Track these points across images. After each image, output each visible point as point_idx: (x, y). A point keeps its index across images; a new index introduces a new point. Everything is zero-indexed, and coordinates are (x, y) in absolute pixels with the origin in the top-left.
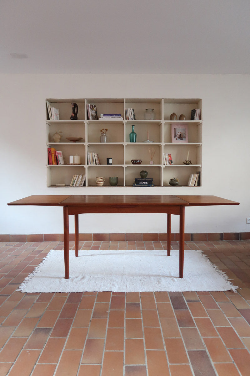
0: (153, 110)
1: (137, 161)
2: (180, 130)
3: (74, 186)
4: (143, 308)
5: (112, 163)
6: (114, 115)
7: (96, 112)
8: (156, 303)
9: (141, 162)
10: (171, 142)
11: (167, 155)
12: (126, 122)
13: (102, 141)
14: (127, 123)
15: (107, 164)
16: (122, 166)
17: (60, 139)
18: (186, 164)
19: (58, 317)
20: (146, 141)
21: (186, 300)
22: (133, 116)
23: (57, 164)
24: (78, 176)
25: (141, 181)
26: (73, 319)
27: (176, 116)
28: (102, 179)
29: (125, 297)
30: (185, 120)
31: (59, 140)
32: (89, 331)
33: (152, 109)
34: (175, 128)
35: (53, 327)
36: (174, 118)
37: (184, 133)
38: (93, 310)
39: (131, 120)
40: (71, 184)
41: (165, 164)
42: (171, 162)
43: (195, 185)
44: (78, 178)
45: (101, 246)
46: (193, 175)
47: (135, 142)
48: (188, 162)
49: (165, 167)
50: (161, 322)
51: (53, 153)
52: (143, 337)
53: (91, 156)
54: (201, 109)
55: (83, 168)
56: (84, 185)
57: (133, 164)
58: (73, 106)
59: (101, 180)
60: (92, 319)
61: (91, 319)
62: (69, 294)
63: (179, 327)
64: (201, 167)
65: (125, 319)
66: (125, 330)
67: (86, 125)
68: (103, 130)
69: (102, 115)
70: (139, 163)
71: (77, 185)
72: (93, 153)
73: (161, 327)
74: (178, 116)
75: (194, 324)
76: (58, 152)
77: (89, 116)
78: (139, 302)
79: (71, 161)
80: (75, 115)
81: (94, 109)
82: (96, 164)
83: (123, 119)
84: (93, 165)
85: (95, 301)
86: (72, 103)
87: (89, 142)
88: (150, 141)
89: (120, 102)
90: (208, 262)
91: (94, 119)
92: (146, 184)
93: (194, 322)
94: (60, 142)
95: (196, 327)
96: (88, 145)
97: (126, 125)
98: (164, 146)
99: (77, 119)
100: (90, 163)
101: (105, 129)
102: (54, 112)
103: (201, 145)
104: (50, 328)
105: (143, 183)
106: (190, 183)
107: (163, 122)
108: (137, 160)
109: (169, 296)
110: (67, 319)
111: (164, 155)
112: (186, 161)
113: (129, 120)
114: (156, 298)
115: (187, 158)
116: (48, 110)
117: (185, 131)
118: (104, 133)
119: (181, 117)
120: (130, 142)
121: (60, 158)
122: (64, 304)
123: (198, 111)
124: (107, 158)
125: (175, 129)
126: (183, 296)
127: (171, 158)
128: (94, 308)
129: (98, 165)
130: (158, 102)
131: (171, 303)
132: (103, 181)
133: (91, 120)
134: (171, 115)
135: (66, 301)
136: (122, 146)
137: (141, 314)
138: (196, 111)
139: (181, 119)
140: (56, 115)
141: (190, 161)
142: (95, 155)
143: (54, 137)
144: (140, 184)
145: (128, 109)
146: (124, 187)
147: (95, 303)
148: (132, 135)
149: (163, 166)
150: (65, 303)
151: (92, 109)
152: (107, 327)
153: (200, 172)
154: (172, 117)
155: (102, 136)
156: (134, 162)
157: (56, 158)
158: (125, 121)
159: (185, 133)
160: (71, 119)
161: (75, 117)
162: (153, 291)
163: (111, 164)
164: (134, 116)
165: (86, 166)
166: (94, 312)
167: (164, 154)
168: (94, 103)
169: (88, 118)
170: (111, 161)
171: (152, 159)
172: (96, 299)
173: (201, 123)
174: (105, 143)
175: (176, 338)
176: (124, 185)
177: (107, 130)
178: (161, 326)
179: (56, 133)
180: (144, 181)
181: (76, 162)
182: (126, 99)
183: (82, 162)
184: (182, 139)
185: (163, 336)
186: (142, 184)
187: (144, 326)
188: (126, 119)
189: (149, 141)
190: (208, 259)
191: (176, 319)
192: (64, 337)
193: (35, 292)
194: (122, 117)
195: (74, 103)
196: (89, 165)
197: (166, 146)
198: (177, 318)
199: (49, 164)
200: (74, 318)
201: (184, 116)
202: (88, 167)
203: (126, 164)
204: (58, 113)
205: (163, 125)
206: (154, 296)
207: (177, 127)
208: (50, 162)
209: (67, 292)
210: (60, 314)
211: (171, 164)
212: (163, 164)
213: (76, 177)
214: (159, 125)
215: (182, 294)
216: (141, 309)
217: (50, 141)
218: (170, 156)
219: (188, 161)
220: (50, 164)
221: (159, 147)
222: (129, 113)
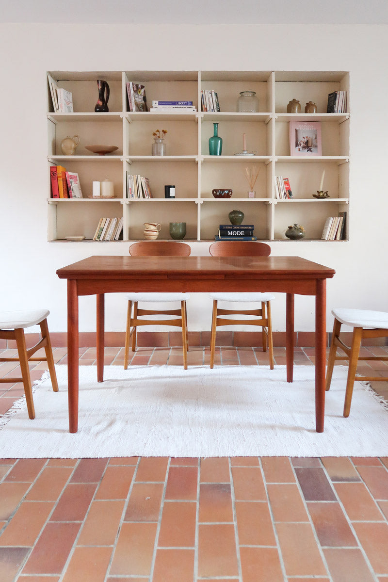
0: (255, 93)
1: (223, 192)
2: (306, 132)
3: (101, 239)
4: (237, 497)
5: (174, 195)
6: (180, 103)
7: (145, 99)
8: (265, 483)
9: (230, 193)
10: (290, 155)
11: (282, 180)
12: (203, 116)
13: (155, 153)
14: (204, 119)
15: (166, 198)
16: (194, 202)
17: (75, 149)
18: (318, 197)
19: (48, 519)
20: (242, 152)
21: (330, 476)
22: (215, 106)
23: (69, 197)
24: (108, 220)
25: (230, 230)
26: (81, 524)
27: (300, 105)
28: (155, 225)
29: (199, 469)
30: (316, 112)
31: (72, 151)
32: (113, 556)
33: (252, 92)
34: (297, 129)
35: (32, 546)
36: (294, 109)
37: (314, 138)
38: (127, 500)
39: (213, 113)
40: (95, 237)
41: (278, 197)
42: (290, 193)
43: (335, 239)
44: (109, 224)
45: (152, 356)
46: (332, 219)
47: (220, 155)
48: (321, 194)
49: (278, 202)
50: (278, 532)
51: (60, 177)
52: (237, 574)
53: (134, 180)
54: (347, 92)
55: (119, 206)
56: (121, 238)
57: (215, 198)
58: (100, 87)
59: (153, 228)
60: (124, 525)
61: (121, 525)
62: (79, 461)
63: (319, 545)
64: (347, 203)
65: (197, 524)
66: (196, 555)
67: (125, 121)
68: (157, 133)
69: (155, 103)
70: (228, 196)
71: (108, 238)
72: (139, 176)
73: (278, 547)
74: (304, 105)
75: (355, 538)
76: (70, 173)
77: (130, 104)
78: (229, 481)
79: (96, 192)
80: (103, 104)
81: (139, 92)
82: (144, 197)
83: (196, 110)
84: (139, 200)
85: (134, 478)
86: (98, 81)
87: (130, 154)
88: (249, 153)
89: (190, 78)
90: (367, 391)
91: (140, 111)
92: (240, 236)
93: (354, 533)
94: (75, 154)
95: (360, 547)
96: (128, 160)
97: (202, 122)
98: (276, 163)
99: (107, 111)
100: (132, 196)
101: (161, 130)
102: (63, 97)
103: (347, 161)
104: (24, 549)
105: (235, 233)
106: (327, 235)
107: (273, 115)
108: (223, 190)
109: (293, 468)
110: (66, 524)
111: (276, 182)
112: (318, 192)
113: (208, 113)
114: (264, 470)
115: (319, 186)
116: (52, 94)
117: (316, 135)
118: (159, 137)
119: (309, 107)
120: (211, 154)
121: (75, 187)
122: (66, 485)
123: (341, 96)
124: (165, 186)
125: (296, 131)
126: (322, 466)
127: (289, 186)
128: (128, 496)
129: (148, 199)
130: (263, 79)
131: (297, 483)
132: (158, 229)
133: (134, 113)
134: (289, 103)
135: (70, 477)
136: (194, 163)
137: (234, 512)
138: (338, 96)
139: (308, 110)
140: (68, 103)
141: (326, 193)
142: (142, 180)
143: (62, 146)
144: (230, 236)
145: (205, 91)
146: (199, 241)
147: (133, 482)
148: (213, 142)
149: (273, 201)
150: (68, 483)
151: (137, 90)
152: (156, 547)
153: (346, 213)
154: (291, 107)
155: (156, 143)
156: (218, 194)
157: (67, 184)
158: (200, 115)
159: (316, 138)
160: (96, 111)
161: (103, 107)
162: (258, 456)
163: (174, 197)
164: (218, 105)
165: (124, 201)
166: (129, 507)
167: (276, 177)
168: (141, 81)
169: (128, 109)
170: (172, 192)
171: (252, 188)
172: (135, 475)
173: (347, 117)
174: (162, 157)
175: (317, 577)
176: (199, 239)
177: (164, 132)
178: (278, 544)
179: (68, 138)
180: (237, 230)
181: (105, 194)
182: (202, 72)
183: (117, 194)
184: (310, 150)
185: (284, 571)
186: (233, 236)
187: (240, 544)
188: (202, 110)
189: (246, 152)
190: (367, 384)
191: (312, 525)
192: (55, 573)
193: (4, 458)
194: (194, 107)
195: (101, 81)
196: (131, 199)
197: (279, 162)
198: (314, 524)
199: (52, 197)
200: (83, 522)
201: (314, 105)
202: (128, 203)
203: (202, 197)
204: (71, 101)
205: (274, 121)
206: (261, 467)
207: (300, 127)
208: (55, 193)
209: (73, 457)
210: (52, 511)
211: (289, 198)
212: (273, 196)
213: (104, 223)
214: (265, 123)
215: (320, 462)
216: (233, 498)
217: (55, 153)
218: (287, 183)
219: (322, 192)
220: (55, 198)
221: (266, 164)
222: (207, 100)
